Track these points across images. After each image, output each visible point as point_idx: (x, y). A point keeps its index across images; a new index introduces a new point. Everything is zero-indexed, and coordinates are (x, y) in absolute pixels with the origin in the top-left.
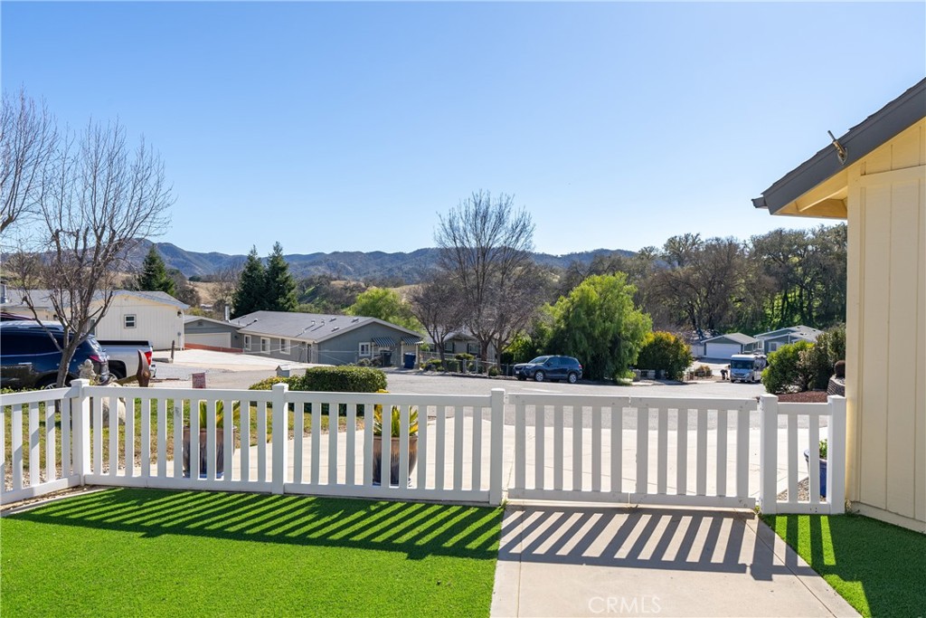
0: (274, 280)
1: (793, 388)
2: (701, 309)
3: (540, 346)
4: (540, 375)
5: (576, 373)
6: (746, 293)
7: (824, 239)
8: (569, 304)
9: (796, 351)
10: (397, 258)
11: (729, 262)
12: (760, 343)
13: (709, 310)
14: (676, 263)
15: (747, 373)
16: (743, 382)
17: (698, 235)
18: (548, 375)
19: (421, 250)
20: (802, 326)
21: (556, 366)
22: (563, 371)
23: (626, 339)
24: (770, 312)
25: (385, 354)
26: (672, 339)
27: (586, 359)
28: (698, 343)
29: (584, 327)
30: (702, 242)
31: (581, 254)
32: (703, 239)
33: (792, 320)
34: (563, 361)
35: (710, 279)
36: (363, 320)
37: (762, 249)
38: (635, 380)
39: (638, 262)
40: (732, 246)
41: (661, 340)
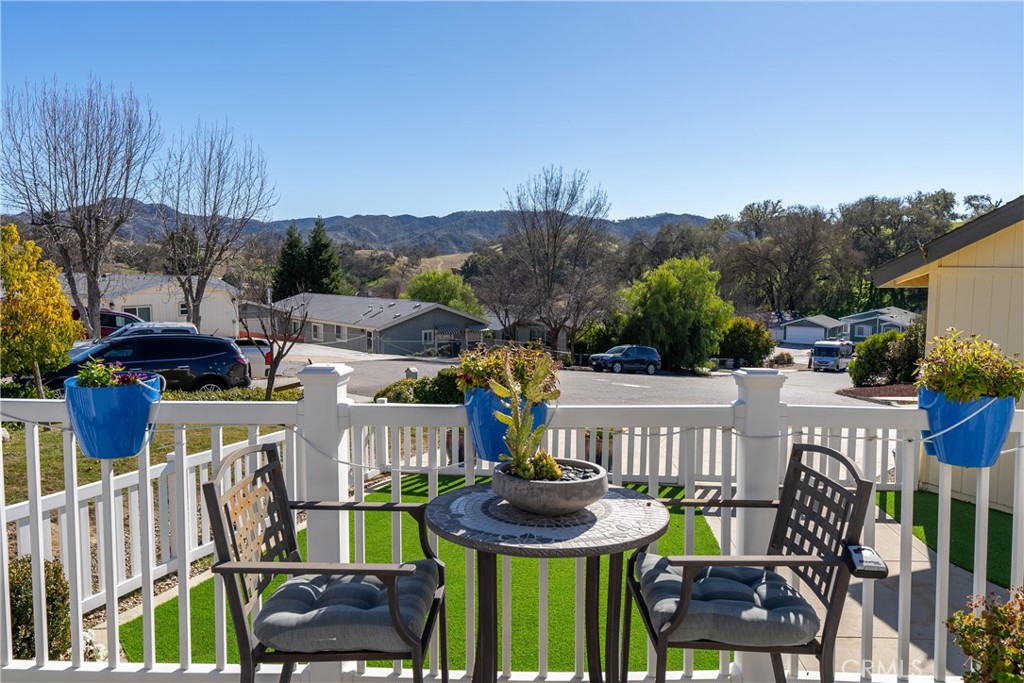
0: (317, 258)
1: (881, 380)
2: (781, 288)
3: (614, 334)
4: (617, 366)
5: (654, 363)
6: (832, 269)
7: (921, 209)
8: (645, 290)
9: (886, 341)
10: (430, 223)
11: (814, 234)
12: (846, 326)
13: (789, 289)
14: (753, 233)
15: (831, 362)
16: (826, 371)
17: (779, 202)
18: (626, 366)
19: (457, 213)
20: (892, 308)
21: (633, 356)
22: (642, 362)
23: (707, 327)
24: (857, 291)
25: (455, 344)
26: (753, 325)
27: (664, 349)
28: (777, 325)
29: (662, 314)
30: (784, 210)
31: (641, 220)
32: (785, 207)
33: (881, 300)
34: (641, 351)
35: (792, 254)
36: (426, 306)
37: (851, 219)
38: (714, 370)
39: (710, 233)
40: (817, 215)
41: (741, 326)
